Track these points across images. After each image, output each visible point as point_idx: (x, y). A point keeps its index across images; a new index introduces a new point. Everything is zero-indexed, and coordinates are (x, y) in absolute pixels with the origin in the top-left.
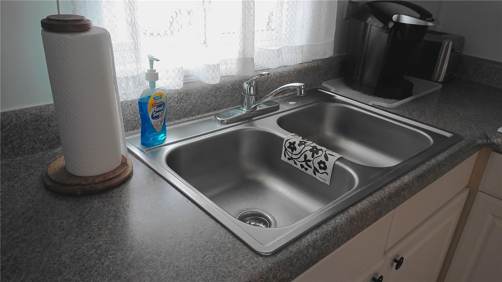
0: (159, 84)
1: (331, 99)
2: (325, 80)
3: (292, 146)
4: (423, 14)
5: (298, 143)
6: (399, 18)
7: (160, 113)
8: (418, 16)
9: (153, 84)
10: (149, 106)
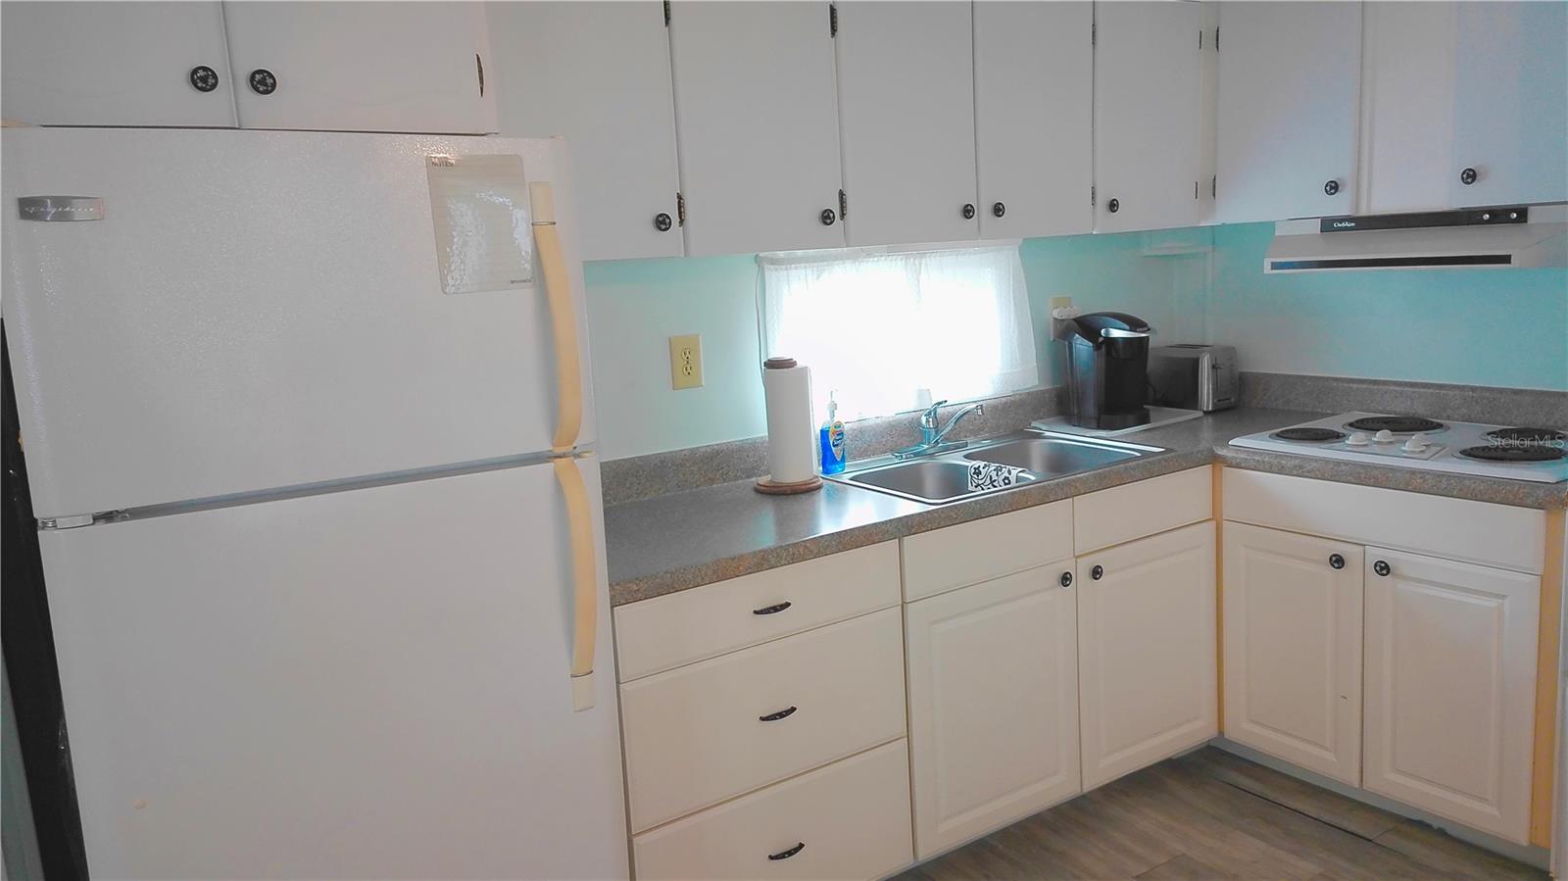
0: (839, 417)
1: (1039, 436)
2: (1035, 420)
3: (977, 472)
4: (1134, 323)
5: (982, 466)
6: (1107, 332)
7: (839, 442)
8: (1127, 327)
9: (833, 415)
10: (830, 434)
